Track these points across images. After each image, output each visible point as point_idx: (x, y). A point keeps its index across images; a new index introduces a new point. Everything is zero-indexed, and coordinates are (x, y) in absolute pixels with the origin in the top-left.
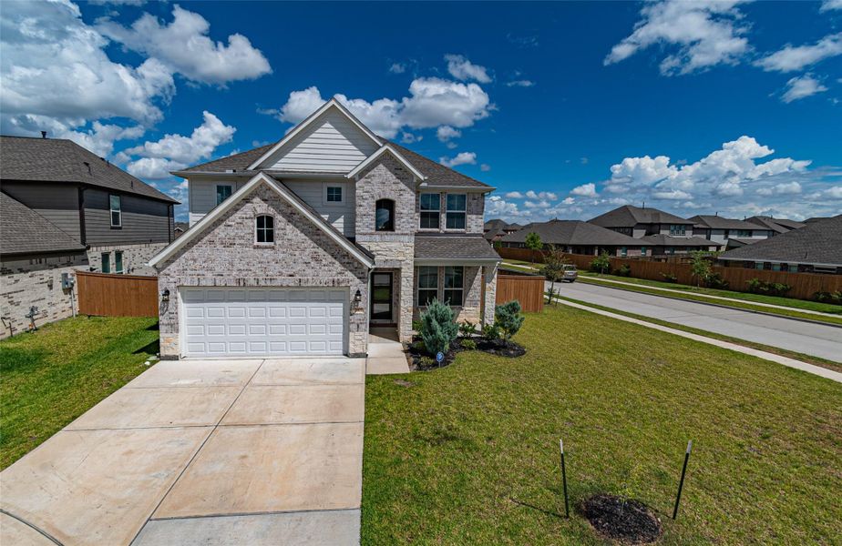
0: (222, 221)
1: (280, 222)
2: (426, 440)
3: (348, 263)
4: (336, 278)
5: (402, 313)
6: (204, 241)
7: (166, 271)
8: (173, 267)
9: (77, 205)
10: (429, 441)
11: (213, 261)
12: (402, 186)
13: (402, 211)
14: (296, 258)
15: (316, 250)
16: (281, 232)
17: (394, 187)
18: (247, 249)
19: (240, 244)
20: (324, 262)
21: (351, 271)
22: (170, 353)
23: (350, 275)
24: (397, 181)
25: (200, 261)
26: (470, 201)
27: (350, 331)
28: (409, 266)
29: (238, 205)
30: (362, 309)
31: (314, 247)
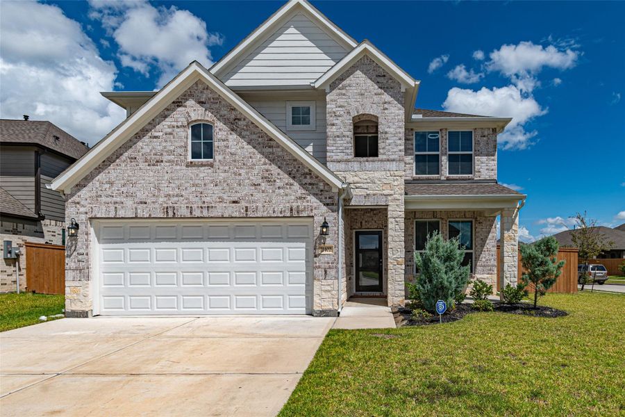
0: (147, 131)
1: (221, 131)
2: (408, 395)
3: (310, 184)
4: (295, 205)
5: (390, 266)
6: (123, 158)
7: (75, 198)
8: (84, 193)
9: (33, 171)
10: (412, 397)
11: (134, 184)
12: (387, 97)
13: (387, 130)
14: (242, 178)
15: (267, 167)
16: (223, 144)
17: (376, 99)
18: (178, 167)
19: (169, 161)
20: (279, 183)
21: (315, 195)
22: (77, 307)
23: (313, 201)
24: (380, 91)
25: (118, 184)
26: (478, 138)
27: (314, 279)
28: (398, 203)
29: (167, 109)
30: (330, 248)
31: (265, 164)
